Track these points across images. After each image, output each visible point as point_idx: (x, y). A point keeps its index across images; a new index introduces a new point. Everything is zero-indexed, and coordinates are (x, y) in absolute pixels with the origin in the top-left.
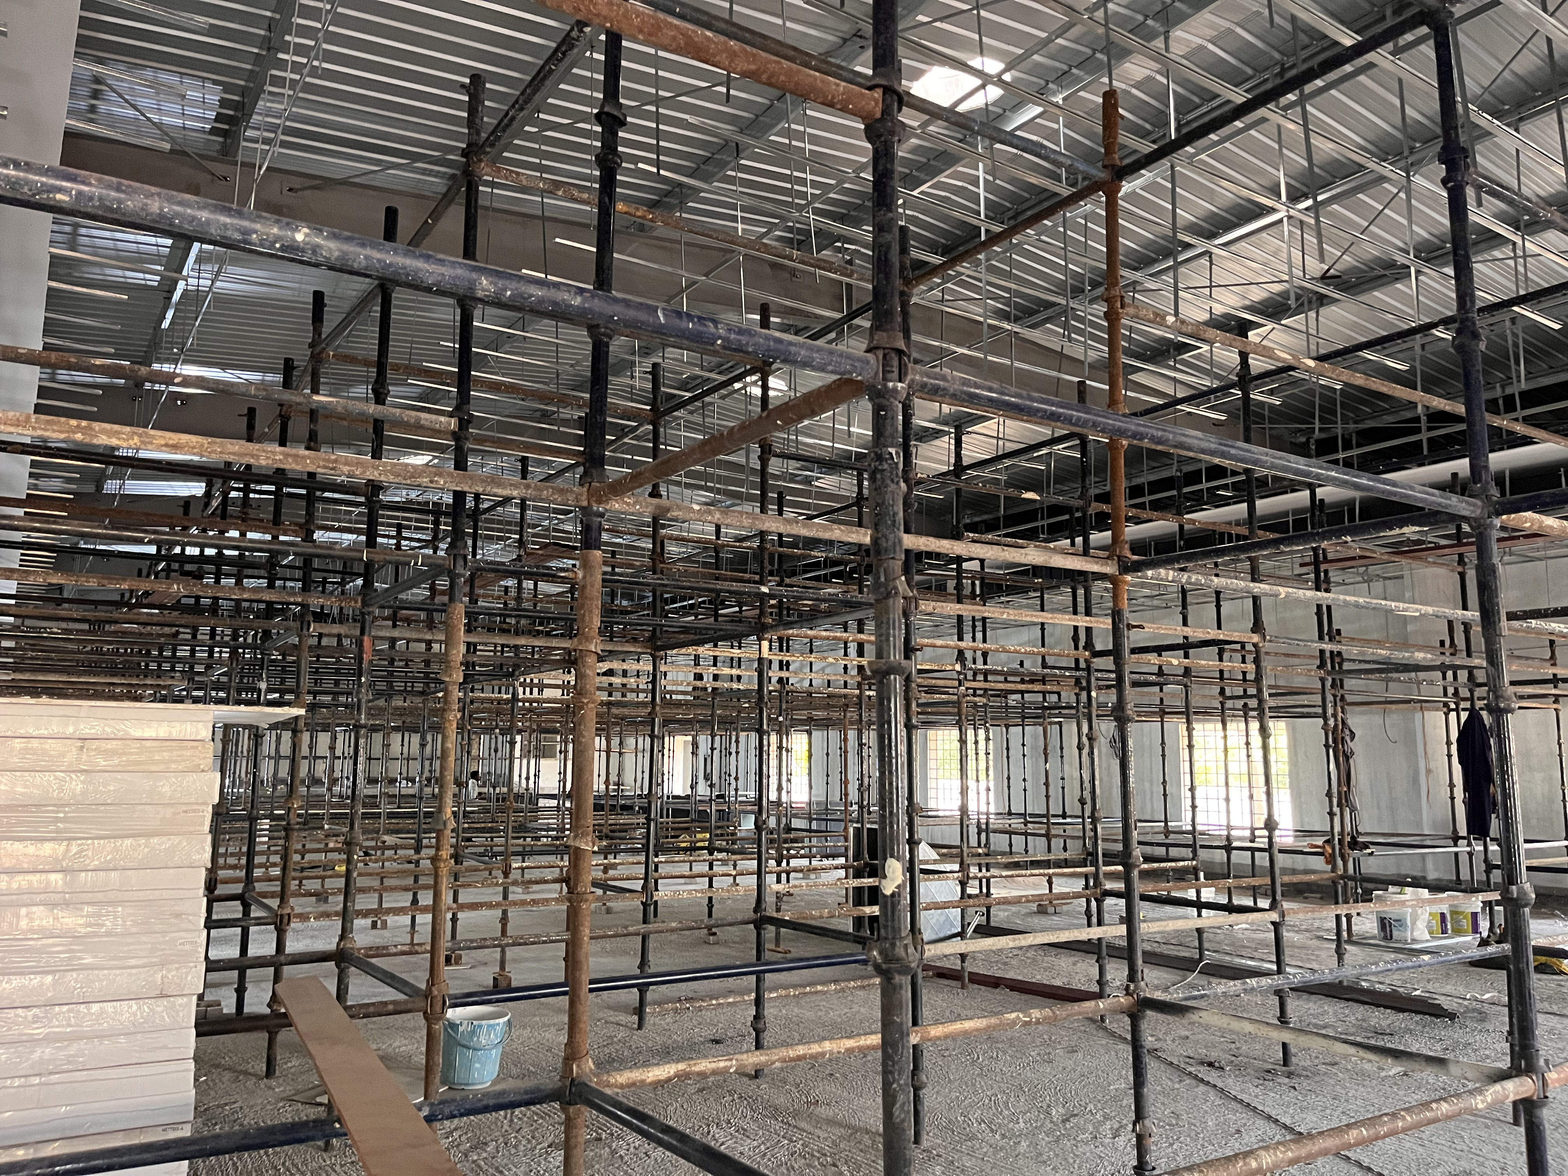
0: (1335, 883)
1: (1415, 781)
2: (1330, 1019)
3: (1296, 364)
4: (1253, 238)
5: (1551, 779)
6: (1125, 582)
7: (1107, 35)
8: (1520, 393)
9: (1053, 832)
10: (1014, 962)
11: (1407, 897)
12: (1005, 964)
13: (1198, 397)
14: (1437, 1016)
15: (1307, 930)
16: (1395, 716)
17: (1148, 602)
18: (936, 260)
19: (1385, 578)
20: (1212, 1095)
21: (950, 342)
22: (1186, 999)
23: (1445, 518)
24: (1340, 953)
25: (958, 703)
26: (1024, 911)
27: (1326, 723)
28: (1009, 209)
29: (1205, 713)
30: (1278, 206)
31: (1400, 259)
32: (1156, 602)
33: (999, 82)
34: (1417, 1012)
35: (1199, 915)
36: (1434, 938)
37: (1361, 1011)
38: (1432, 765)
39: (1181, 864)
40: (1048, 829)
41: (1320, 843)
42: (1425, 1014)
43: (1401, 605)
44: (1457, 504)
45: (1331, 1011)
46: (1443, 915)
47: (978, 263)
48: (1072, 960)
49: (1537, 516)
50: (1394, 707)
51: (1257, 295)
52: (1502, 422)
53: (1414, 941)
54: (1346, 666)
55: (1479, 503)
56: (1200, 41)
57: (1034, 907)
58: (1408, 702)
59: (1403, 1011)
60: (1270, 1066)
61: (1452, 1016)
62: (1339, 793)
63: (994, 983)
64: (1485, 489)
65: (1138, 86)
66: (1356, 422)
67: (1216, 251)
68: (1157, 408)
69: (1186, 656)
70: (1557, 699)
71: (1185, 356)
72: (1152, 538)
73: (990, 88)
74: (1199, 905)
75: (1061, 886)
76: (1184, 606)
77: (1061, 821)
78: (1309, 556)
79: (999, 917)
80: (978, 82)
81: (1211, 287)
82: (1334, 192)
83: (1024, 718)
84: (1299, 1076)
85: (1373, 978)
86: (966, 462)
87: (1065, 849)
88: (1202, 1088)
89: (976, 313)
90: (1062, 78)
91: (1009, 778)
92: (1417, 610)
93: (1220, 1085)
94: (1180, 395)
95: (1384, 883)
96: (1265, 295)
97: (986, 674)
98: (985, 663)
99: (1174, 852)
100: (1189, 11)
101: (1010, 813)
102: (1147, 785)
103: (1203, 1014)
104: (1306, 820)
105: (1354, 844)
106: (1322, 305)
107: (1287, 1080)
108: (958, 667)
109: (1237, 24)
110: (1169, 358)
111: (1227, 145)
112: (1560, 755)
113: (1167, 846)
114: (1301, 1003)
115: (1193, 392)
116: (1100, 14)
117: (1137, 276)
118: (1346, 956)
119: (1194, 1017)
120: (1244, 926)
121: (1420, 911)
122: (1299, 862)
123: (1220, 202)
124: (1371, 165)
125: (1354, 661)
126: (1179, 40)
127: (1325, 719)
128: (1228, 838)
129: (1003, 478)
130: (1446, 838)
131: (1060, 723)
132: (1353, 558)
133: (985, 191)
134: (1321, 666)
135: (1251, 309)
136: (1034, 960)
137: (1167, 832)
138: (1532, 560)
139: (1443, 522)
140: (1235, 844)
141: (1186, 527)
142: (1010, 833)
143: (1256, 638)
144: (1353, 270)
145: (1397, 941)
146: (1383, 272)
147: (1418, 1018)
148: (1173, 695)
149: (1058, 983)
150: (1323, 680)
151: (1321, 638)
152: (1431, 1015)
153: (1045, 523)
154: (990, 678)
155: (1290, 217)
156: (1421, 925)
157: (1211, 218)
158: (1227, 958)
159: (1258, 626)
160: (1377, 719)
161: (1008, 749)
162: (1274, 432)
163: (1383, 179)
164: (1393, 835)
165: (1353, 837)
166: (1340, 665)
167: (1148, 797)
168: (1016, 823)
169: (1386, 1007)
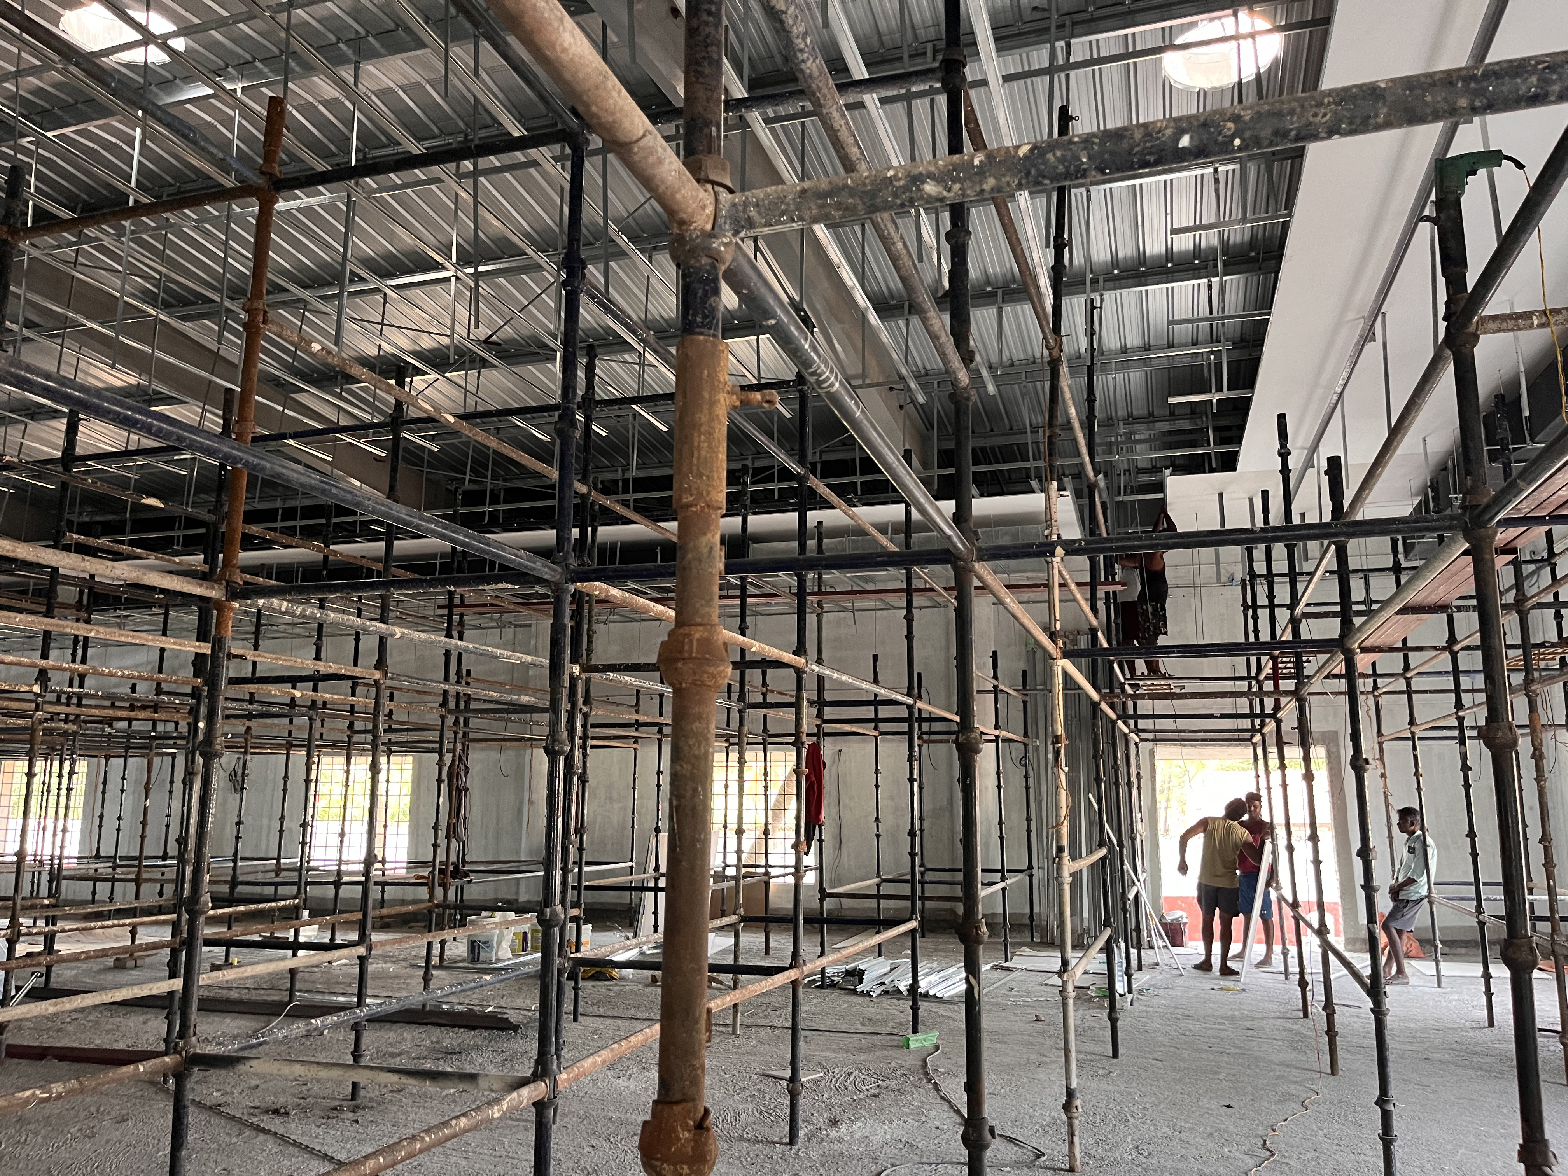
0: (430, 912)
1: (520, 811)
2: (406, 1046)
3: (437, 417)
4: (427, 288)
5: (625, 809)
6: (232, 609)
7: (288, 40)
8: (634, 479)
9: (145, 876)
10: (70, 1028)
11: (496, 920)
12: (59, 1030)
13: (359, 428)
14: (503, 1029)
15: (404, 960)
16: (510, 752)
17: (289, 629)
18: (65, 214)
19: (516, 626)
20: (271, 1145)
21: (77, 312)
22: (242, 1049)
23: (532, 579)
24: (427, 979)
25: (32, 730)
26: (96, 968)
27: (441, 759)
28: (171, 185)
29: (333, 747)
30: (447, 265)
31: (548, 340)
32: (297, 630)
33: (162, 42)
34: (486, 1028)
35: (295, 955)
36: (515, 956)
37: (436, 1033)
38: (534, 798)
39: (283, 903)
40: (139, 874)
41: (426, 874)
42: (492, 1028)
43: (506, 652)
44: (542, 568)
45: (409, 1037)
46: (525, 934)
47: (121, 232)
48: (142, 1018)
49: (605, 586)
50: (508, 744)
51: (427, 343)
52: (606, 501)
53: (498, 960)
54: (473, 705)
55: (559, 570)
56: (392, 84)
57: (110, 962)
58: (520, 739)
59: (473, 1028)
60: (337, 1103)
61: (516, 1028)
62: (449, 825)
63: (39, 1054)
64: (565, 559)
65: (326, 103)
66: (505, 480)
67: (387, 291)
68: (316, 432)
69: (315, 689)
70: (636, 740)
71: (353, 387)
72: (300, 564)
73: (152, 48)
74: (296, 946)
75: (144, 937)
76: (319, 637)
77: (160, 863)
78: (442, 600)
79: (62, 976)
80: (138, 37)
81: (382, 324)
82: (502, 266)
83: (127, 749)
84: (364, 1108)
85: (454, 999)
86: (79, 451)
87: (161, 894)
88: (262, 1137)
89: (112, 285)
90: (244, 67)
91: (101, 817)
92: (519, 659)
93: (281, 1131)
94: (343, 422)
95: (478, 908)
96: (434, 345)
97: (80, 697)
98: (81, 686)
99: (282, 890)
100: (382, 51)
101: (98, 856)
102: (265, 821)
103: (254, 1063)
104: (421, 852)
105: (457, 873)
106: (484, 367)
107: (351, 1115)
108: (37, 689)
109: (428, 81)
110: (336, 386)
111: (409, 191)
112: (634, 788)
113: (277, 885)
114: (382, 1033)
115: (357, 423)
116: (282, 17)
117: (306, 294)
118: (431, 983)
119: (243, 1068)
120: (343, 961)
121: (506, 932)
122: (410, 893)
123: (400, 246)
124: (529, 251)
125: (479, 700)
126: (370, 75)
127: (441, 755)
128: (339, 873)
129: (133, 476)
130: (538, 863)
131: (173, 755)
132: (485, 605)
133: (140, 154)
134: (444, 704)
135: (418, 355)
136: (97, 1022)
137: (278, 869)
138: (632, 620)
139: (531, 583)
140: (345, 879)
141: (331, 558)
142: (95, 880)
143: (377, 675)
144: (511, 341)
145: (483, 962)
146: (537, 350)
147: (486, 1033)
148: (300, 728)
149: (121, 1046)
150: (443, 718)
151: (446, 679)
152: (498, 1029)
153: (182, 533)
154: (84, 702)
155: (457, 278)
156: (506, 945)
157: (389, 257)
158: (319, 997)
159: (381, 664)
160: (494, 755)
161: (105, 783)
162: (431, 477)
163: (539, 267)
164: (494, 863)
165: (456, 867)
166: (467, 703)
167: (264, 834)
168: (104, 868)
169: (460, 1027)
